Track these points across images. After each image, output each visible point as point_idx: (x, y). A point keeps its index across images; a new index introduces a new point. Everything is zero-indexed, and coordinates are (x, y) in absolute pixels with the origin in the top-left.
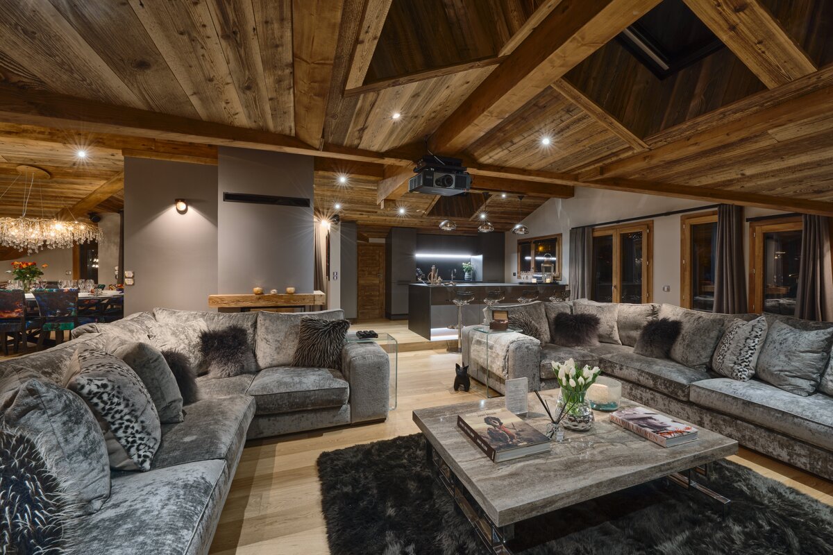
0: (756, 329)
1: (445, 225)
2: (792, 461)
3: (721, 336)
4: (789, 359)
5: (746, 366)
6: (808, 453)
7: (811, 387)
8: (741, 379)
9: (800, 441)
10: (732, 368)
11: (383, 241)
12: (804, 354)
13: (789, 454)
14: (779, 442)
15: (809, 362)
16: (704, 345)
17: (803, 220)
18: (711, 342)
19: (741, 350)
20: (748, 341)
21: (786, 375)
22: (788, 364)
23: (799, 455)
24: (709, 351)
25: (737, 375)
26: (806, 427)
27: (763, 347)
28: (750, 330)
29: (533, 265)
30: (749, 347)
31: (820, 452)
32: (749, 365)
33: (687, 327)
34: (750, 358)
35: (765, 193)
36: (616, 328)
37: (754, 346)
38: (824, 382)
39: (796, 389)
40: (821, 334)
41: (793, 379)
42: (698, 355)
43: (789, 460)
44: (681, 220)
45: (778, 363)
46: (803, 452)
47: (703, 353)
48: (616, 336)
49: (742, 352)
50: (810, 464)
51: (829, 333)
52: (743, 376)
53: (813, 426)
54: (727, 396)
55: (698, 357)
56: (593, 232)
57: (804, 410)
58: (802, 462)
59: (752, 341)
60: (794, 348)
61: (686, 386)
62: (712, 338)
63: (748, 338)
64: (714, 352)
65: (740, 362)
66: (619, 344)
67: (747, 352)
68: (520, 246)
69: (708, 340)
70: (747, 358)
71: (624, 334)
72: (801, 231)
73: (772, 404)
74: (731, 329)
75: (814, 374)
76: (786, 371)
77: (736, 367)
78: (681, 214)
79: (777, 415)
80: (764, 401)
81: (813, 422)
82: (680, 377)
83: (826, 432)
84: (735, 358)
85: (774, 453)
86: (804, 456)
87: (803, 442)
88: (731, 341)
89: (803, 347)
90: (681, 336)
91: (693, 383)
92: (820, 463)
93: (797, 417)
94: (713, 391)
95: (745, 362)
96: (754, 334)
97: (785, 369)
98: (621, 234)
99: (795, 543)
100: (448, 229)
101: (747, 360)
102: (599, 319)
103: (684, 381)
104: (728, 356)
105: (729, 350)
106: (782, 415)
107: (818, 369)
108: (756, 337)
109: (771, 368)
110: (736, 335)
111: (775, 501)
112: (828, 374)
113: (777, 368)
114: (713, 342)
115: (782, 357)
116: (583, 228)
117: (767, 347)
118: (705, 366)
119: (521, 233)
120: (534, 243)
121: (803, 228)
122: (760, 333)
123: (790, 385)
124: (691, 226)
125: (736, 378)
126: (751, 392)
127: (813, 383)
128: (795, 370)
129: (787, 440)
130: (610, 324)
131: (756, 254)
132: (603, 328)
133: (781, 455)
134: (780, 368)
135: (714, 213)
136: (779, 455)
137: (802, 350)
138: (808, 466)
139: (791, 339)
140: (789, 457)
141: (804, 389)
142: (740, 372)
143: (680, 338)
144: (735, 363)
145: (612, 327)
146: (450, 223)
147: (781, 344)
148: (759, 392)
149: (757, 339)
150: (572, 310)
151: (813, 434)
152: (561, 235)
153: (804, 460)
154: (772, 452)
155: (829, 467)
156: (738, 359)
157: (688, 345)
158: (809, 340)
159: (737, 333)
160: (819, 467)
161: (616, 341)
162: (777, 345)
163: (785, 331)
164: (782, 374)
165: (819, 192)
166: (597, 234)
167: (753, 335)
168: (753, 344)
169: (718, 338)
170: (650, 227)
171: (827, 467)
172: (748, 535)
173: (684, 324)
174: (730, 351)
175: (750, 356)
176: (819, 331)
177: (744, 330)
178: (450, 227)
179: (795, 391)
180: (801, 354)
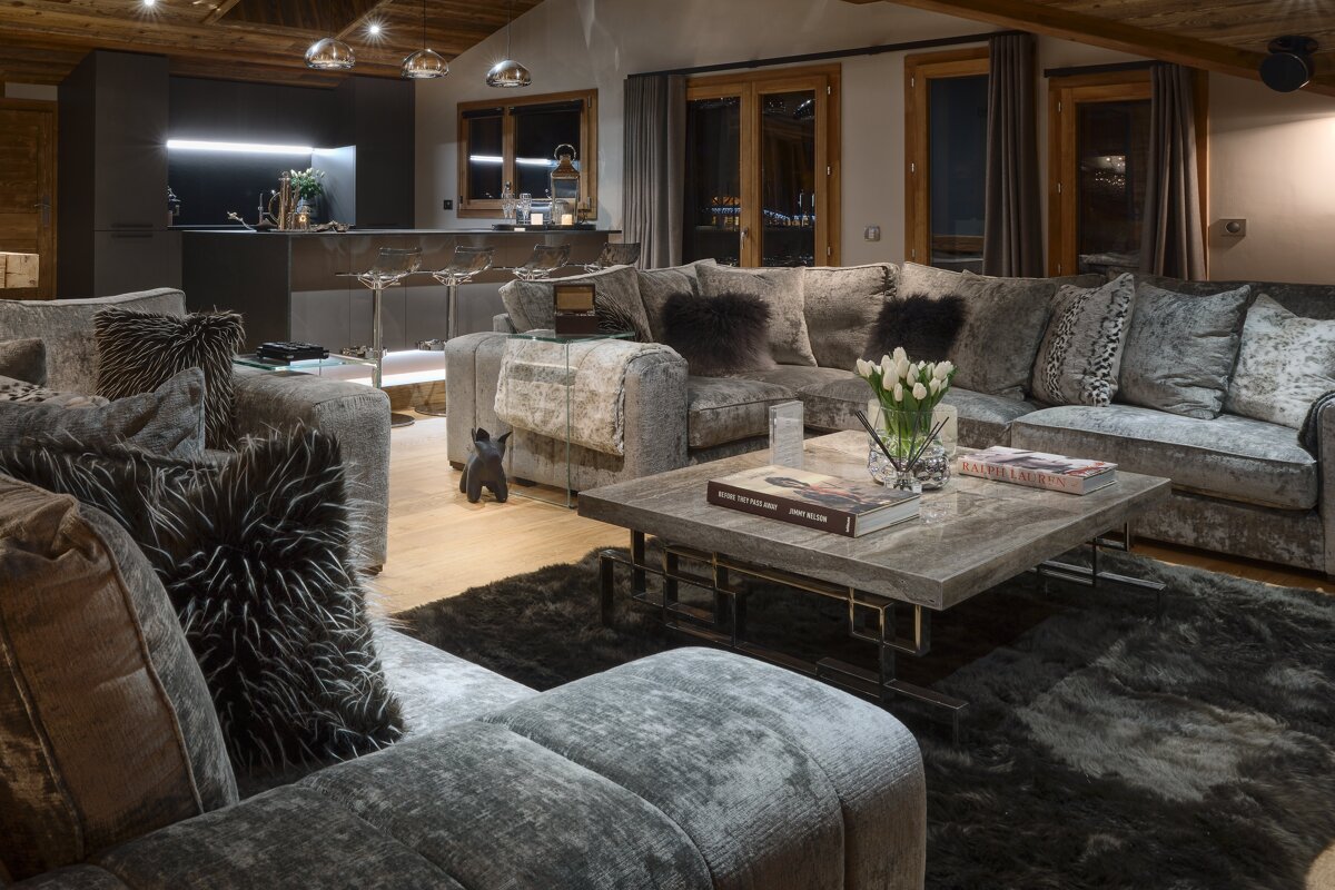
0: (1118, 300)
1: (325, 53)
2: (1201, 541)
3: (1051, 318)
4: (1180, 352)
5: (1104, 375)
6: (1227, 517)
7: (1217, 402)
8: (1098, 402)
9: (1213, 499)
10: (1080, 382)
11: (50, 93)
12: (1204, 340)
13: (1196, 529)
14: (1179, 508)
15: (1212, 354)
16: (1018, 344)
17: (1152, 77)
18: (1031, 335)
19: (1094, 343)
20: (1106, 324)
21: (1177, 384)
22: (1180, 362)
23: (1213, 526)
24: (1029, 353)
25: (1091, 395)
26: (1226, 468)
27: (1129, 336)
28: (1108, 302)
29: (508, 179)
30: (1108, 337)
31: (1246, 511)
32: (1108, 375)
33: (977, 307)
34: (1112, 359)
35: (1135, 21)
36: (804, 328)
37: (1116, 334)
38: (1234, 391)
39: (1193, 409)
40: (1230, 299)
41: (1188, 390)
42: (1008, 365)
43: (1196, 540)
44: (906, 66)
45: (1161, 364)
46: (1218, 519)
47: (1015, 359)
48: (806, 348)
49: (1096, 347)
50: (1230, 538)
51: (1241, 296)
52: (1103, 396)
53: (1236, 463)
54: (1086, 434)
55: (1008, 370)
56: (687, 87)
57: (1220, 439)
58: (1217, 538)
59: (1113, 324)
60: (1187, 330)
61: (1004, 427)
62: (1033, 326)
63: (1105, 319)
64: (1037, 354)
65: (1093, 368)
66: (811, 364)
67: (1105, 346)
68: (466, 123)
69: (1027, 331)
70: (1105, 360)
71: (821, 340)
72: (1149, 101)
73: (1167, 436)
74: (1066, 305)
75: (1220, 375)
76: (1176, 376)
77: (1089, 379)
78: (905, 53)
79: (1177, 455)
80: (1153, 432)
81: (1235, 456)
82: (988, 413)
83: (1257, 471)
84: (1084, 361)
85: (1171, 533)
86: (1220, 525)
87: (1218, 500)
88: (1074, 329)
89: (1203, 326)
90: (968, 327)
91: (1018, 420)
92: (1246, 533)
93: (1210, 452)
94: (1058, 430)
95: (1102, 367)
96: (1116, 308)
97: (1174, 372)
98: (761, 95)
99: (1266, 630)
100: (331, 64)
101: (1105, 364)
102: (768, 306)
103: (998, 419)
104: (1070, 358)
105: (1070, 346)
106: (1187, 454)
107: (1226, 367)
108: (1119, 314)
109: (1149, 375)
110: (1082, 315)
111: (1208, 590)
112: (1239, 376)
113: (1159, 373)
114: (1035, 334)
115: (1167, 349)
116: (663, 75)
117: (1137, 335)
118: (1020, 388)
119: (510, 83)
120: (512, 113)
121: (1151, 94)
122: (1126, 306)
123: (1184, 401)
124: (928, 80)
125: (1091, 401)
126: (1127, 420)
127: (1219, 393)
128: (1192, 372)
129: (1192, 502)
130: (790, 316)
131: (1063, 150)
132: (777, 327)
133: (1183, 534)
134: (1166, 372)
135: (977, 55)
136: (1179, 535)
137: (1201, 332)
138: (1227, 542)
139: (1180, 313)
140: (1195, 535)
141: (1206, 407)
142: (1095, 388)
143: (964, 333)
144: (1085, 372)
145: (796, 325)
146: (339, 48)
147: (1163, 324)
148: (1140, 419)
149: (1121, 320)
150: (695, 287)
151: (1237, 479)
152: (594, 92)
153: (1220, 533)
154: (1166, 532)
155: (1260, 536)
156: (1090, 364)
157: (985, 347)
158: (1210, 311)
159: (1083, 309)
160: (1244, 540)
161: (806, 358)
162: (1157, 329)
163: (1165, 300)
164: (1170, 382)
165: (1221, 26)
166: (697, 94)
167: (1114, 313)
168: (1115, 331)
169: (1042, 326)
170: (833, 80)
171: (1257, 537)
172: (1201, 631)
173: (970, 303)
174: (1073, 349)
175: (1111, 355)
176: (1226, 293)
177: (1096, 304)
178: (340, 58)
179: (1194, 413)
180: (1199, 340)
